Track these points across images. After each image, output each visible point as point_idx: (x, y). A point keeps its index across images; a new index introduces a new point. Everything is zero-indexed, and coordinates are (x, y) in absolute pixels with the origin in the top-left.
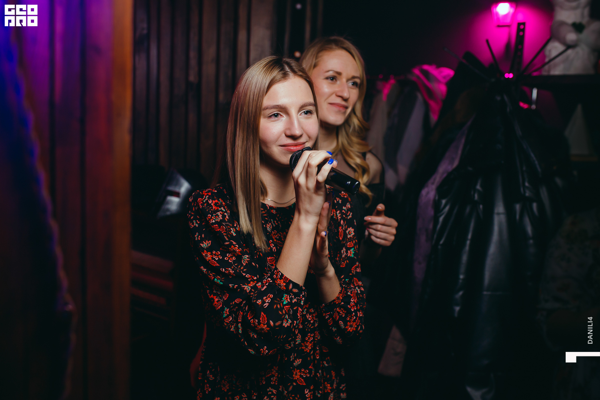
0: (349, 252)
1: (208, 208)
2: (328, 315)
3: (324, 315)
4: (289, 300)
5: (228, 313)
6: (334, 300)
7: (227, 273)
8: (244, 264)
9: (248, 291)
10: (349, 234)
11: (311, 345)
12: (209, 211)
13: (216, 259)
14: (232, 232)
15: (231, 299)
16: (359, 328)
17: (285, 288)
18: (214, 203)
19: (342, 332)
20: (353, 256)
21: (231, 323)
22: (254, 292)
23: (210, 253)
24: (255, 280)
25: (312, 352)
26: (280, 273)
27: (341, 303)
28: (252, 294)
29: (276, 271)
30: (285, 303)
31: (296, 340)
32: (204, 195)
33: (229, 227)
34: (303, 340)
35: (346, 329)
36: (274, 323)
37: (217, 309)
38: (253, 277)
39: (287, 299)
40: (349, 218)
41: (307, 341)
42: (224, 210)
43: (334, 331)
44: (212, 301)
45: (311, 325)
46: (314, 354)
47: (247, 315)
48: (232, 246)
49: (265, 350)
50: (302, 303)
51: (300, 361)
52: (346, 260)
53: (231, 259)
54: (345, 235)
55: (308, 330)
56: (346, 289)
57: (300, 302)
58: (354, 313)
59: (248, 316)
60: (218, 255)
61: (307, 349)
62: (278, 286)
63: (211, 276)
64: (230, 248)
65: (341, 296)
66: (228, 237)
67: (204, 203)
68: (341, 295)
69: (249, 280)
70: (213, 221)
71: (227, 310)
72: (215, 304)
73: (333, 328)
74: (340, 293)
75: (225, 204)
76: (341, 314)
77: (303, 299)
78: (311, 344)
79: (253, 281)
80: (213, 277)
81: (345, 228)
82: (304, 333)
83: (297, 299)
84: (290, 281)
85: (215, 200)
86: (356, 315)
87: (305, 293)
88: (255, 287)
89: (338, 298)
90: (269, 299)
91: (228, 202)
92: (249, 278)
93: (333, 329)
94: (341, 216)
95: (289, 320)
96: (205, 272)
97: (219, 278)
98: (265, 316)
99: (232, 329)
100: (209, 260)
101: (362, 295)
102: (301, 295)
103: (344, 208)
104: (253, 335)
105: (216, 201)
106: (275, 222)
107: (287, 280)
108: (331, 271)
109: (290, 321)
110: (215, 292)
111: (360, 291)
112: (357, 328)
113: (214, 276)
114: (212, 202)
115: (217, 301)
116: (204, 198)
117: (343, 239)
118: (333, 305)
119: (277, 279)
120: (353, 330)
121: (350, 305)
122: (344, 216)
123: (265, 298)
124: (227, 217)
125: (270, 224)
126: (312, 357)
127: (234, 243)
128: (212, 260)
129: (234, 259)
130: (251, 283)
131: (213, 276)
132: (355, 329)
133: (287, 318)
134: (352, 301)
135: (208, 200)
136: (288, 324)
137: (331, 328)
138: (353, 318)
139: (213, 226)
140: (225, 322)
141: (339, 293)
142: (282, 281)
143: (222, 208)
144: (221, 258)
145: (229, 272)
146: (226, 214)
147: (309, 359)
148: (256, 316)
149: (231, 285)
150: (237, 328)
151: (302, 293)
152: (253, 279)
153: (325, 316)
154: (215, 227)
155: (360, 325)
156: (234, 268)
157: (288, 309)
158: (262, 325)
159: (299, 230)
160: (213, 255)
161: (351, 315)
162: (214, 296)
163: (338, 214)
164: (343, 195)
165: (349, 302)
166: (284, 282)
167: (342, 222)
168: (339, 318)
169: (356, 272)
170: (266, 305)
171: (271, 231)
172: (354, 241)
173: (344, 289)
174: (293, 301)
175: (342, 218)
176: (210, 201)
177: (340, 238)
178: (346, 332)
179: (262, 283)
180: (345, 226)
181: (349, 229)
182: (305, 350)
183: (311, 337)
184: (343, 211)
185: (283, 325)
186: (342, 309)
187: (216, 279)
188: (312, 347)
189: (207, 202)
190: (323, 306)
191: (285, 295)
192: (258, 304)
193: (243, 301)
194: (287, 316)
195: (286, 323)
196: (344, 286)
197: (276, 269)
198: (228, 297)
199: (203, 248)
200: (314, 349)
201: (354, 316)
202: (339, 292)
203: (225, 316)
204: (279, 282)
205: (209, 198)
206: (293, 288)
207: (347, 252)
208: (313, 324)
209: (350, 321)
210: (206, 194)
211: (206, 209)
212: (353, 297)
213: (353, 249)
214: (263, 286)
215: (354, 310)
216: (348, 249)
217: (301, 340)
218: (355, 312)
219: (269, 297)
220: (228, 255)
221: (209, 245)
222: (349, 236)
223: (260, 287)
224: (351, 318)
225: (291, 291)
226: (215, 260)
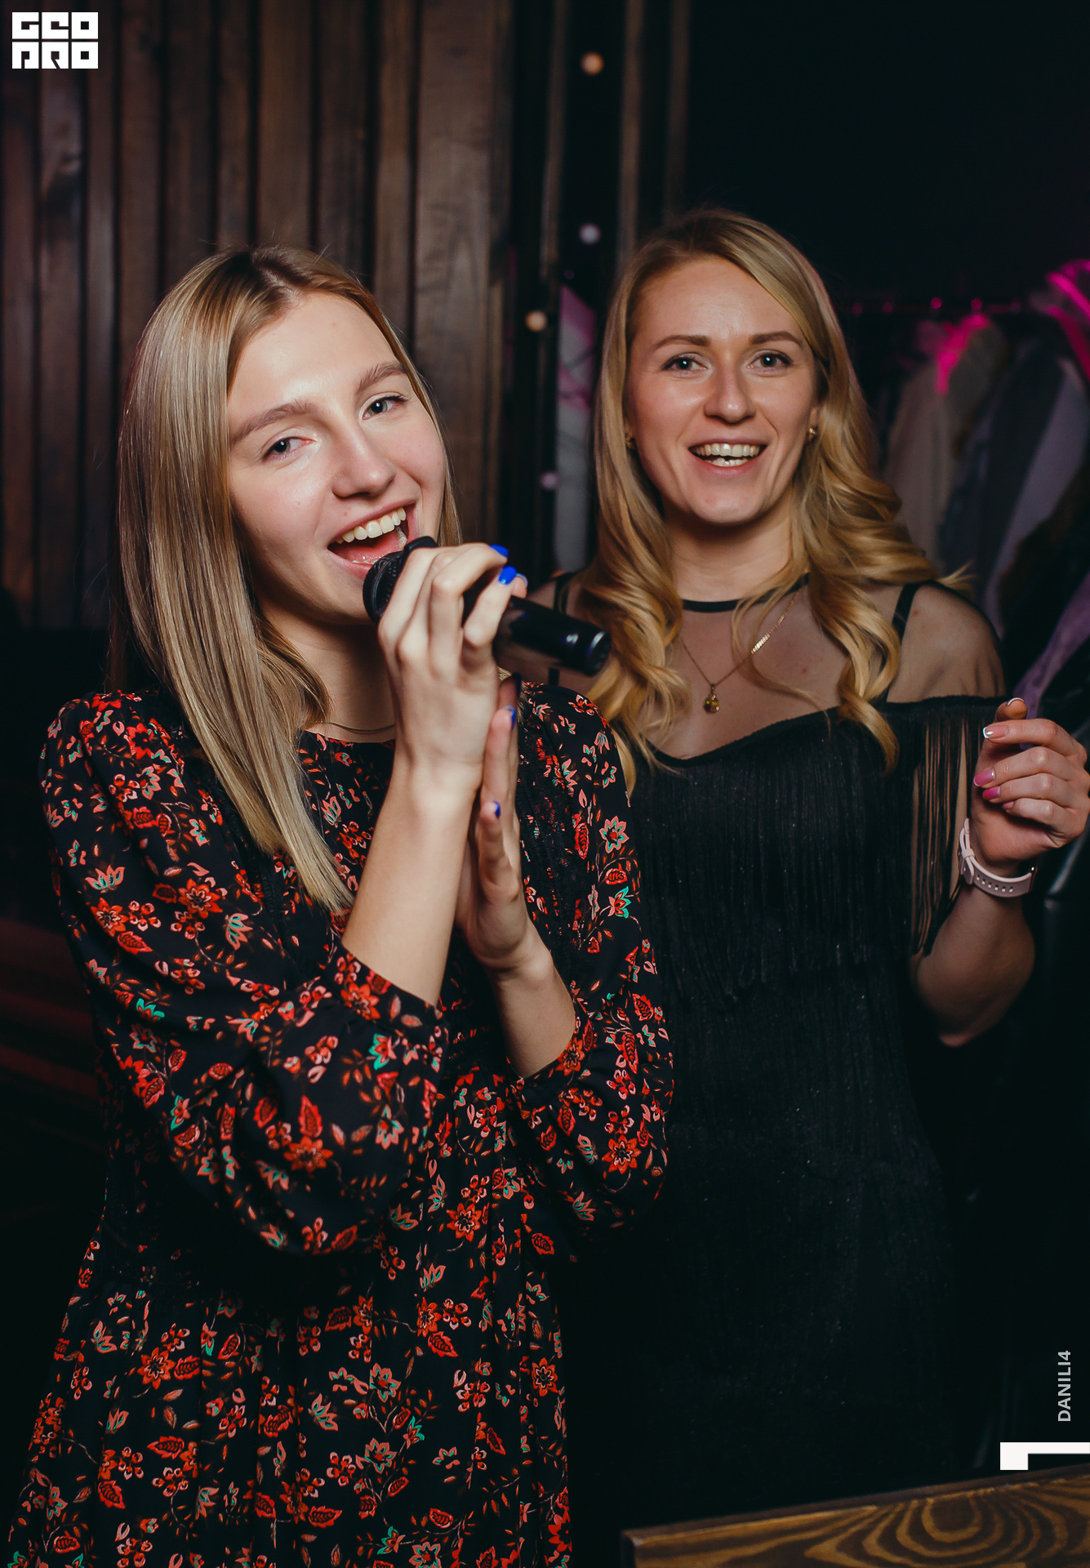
0: (612, 900)
1: (115, 751)
2: (537, 1114)
3: (525, 1114)
4: (392, 1055)
5: (186, 1114)
6: (556, 1063)
7: (176, 979)
8: (237, 946)
9: (250, 1037)
10: (611, 841)
11: (481, 1218)
12: (117, 761)
13: (139, 927)
14: (194, 833)
15: (193, 1068)
16: (650, 1160)
17: (376, 1015)
18: (133, 735)
19: (590, 1176)
20: (626, 915)
21: (199, 1149)
22: (271, 1035)
23: (120, 908)
24: (273, 998)
25: (483, 1242)
26: (356, 964)
27: (581, 1071)
28: (265, 1040)
29: (342, 959)
30: (378, 1065)
31: (430, 1198)
32: (96, 709)
33: (184, 816)
34: (453, 1199)
35: (601, 1165)
36: (348, 1134)
37: (149, 1103)
38: (266, 987)
39: (385, 1050)
40: (605, 784)
41: (467, 1203)
42: (168, 760)
43: (563, 1171)
44: (130, 1077)
45: (481, 1144)
46: (487, 1248)
47: (251, 1113)
48: (191, 883)
49: (320, 1231)
50: (436, 1065)
51: (439, 1271)
52: (601, 929)
53: (190, 928)
54: (596, 844)
55: (471, 1162)
56: (599, 1027)
57: (430, 1060)
58: (627, 1107)
59: (257, 1117)
60: (147, 917)
61: (465, 1229)
62: (351, 1009)
63: (122, 989)
64: (182, 891)
65: (580, 1047)
66: (179, 852)
67: (98, 736)
68: (580, 1044)
69: (254, 999)
70: (131, 795)
71: (182, 1104)
72: (142, 1089)
73: (561, 1161)
74: (577, 1036)
75: (168, 736)
76: (583, 1110)
77: (439, 1051)
78: (479, 1213)
79: (270, 1000)
80: (131, 995)
81: (594, 820)
82: (456, 1174)
83: (420, 1052)
84: (394, 990)
85: (135, 727)
86: (637, 1114)
87: (443, 1032)
88: (275, 1020)
89: (569, 1054)
90: (324, 1051)
91: (180, 733)
92: (251, 994)
93: (560, 1163)
94: (581, 776)
95: (396, 1123)
96: (102, 980)
97: (153, 998)
98: (314, 1109)
99: (204, 1170)
100: (117, 933)
101: (664, 1054)
102: (432, 1039)
103: (586, 749)
104: (276, 1178)
105: (140, 728)
106: (351, 791)
107: (383, 986)
108: (537, 959)
109: (398, 1128)
110: (137, 1045)
111: (657, 1039)
112: (641, 1160)
113: (134, 989)
114: (126, 730)
115: (146, 1078)
116: (96, 720)
117: (590, 857)
118: (552, 1080)
119: (348, 984)
120: (629, 1168)
121: (612, 1079)
122: (589, 777)
123: (310, 1050)
124: (179, 783)
125: (334, 799)
126: (483, 1258)
127: (201, 872)
128: (127, 930)
129: (199, 929)
130: (262, 1008)
131: (129, 992)
132: (634, 1165)
133: (389, 1116)
134: (623, 1065)
135: (110, 726)
136: (394, 1138)
137: (550, 1160)
138: (625, 1122)
139: (132, 811)
140: (177, 1145)
141: (573, 1038)
142: (366, 990)
143: (161, 753)
144: (158, 925)
145: (183, 973)
146: (173, 772)
147: (472, 1265)
148: (286, 1111)
149: (191, 1019)
150: (218, 1164)
151: (433, 1033)
152: (269, 996)
153: (529, 1120)
154: (138, 813)
155: (653, 1149)
156: (203, 958)
157: (391, 1083)
158: (306, 1141)
159: (412, 814)
160: (129, 916)
161: (619, 1114)
162: (134, 1060)
163: (566, 772)
164: (579, 708)
165: (609, 1071)
166: (373, 994)
167: (582, 796)
168: (575, 1125)
169: (642, 973)
170: (317, 1072)
171: (340, 825)
172: (629, 865)
173: (589, 1023)
174: (407, 1059)
175: (582, 784)
176: (118, 726)
177: (581, 853)
178: (605, 1174)
179: (297, 1005)
180: (594, 811)
181: (608, 824)
182: (458, 1235)
183: (479, 1186)
184: (584, 760)
185: (378, 1141)
186: (586, 1094)
187: (141, 1002)
188: (485, 1222)
189: (108, 729)
190: (520, 1084)
191: (378, 1039)
192: (287, 1071)
193: (236, 1070)
194: (387, 1112)
195: (385, 1136)
196: (591, 1015)
197: (343, 952)
198: (184, 1062)
199: (96, 894)
200: (489, 1229)
201: (630, 1115)
202: (574, 1035)
203: (176, 1126)
204: (354, 994)
205: (113, 718)
206: (404, 1011)
207: (603, 902)
208: (490, 1142)
209: (616, 1136)
210: (103, 705)
211: (109, 756)
212: (625, 1053)
213: (626, 890)
214: (299, 1014)
215: (629, 1095)
216: (606, 892)
217: (445, 1200)
218: (636, 1102)
219: (325, 1045)
220: (180, 916)
221: (118, 881)
222: (609, 848)
223: (291, 1016)
224: (618, 1126)
225: (398, 1023)
226: (137, 932)
